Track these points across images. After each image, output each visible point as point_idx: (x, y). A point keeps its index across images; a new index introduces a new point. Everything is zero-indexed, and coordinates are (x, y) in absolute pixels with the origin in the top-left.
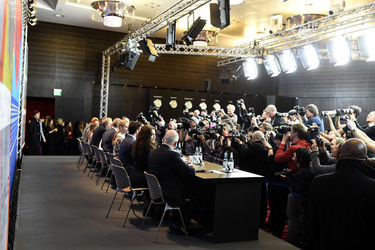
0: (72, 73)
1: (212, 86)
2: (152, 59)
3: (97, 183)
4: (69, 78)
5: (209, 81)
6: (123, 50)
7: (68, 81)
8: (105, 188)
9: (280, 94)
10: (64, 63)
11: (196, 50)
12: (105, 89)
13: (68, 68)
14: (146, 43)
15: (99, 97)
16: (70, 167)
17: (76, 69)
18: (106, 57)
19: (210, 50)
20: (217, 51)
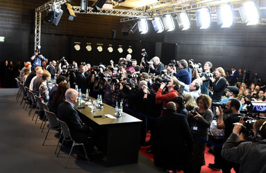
0: (12, 25)
1: (117, 35)
2: (71, 18)
3: (29, 114)
4: (10, 28)
5: (115, 31)
6: (50, 10)
7: (10, 31)
8: (35, 119)
9: (165, 41)
10: (5, 17)
11: (104, 11)
12: (38, 36)
13: (9, 21)
14: (66, 6)
15: (34, 43)
16: (10, 99)
17: (15, 22)
18: (38, 13)
19: (114, 12)
20: (120, 13)
